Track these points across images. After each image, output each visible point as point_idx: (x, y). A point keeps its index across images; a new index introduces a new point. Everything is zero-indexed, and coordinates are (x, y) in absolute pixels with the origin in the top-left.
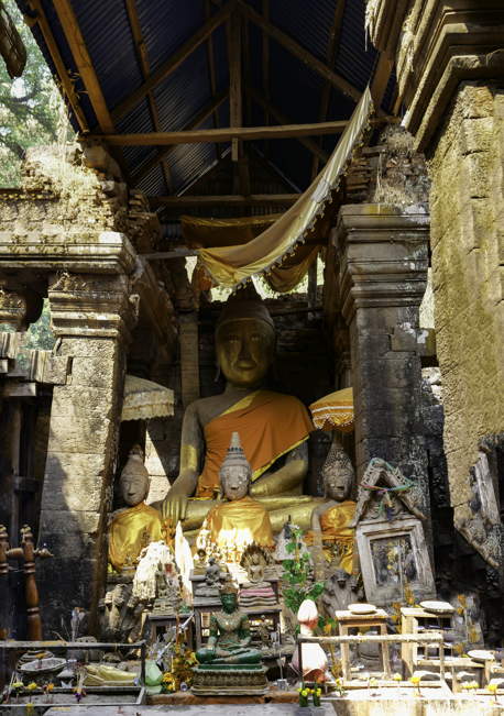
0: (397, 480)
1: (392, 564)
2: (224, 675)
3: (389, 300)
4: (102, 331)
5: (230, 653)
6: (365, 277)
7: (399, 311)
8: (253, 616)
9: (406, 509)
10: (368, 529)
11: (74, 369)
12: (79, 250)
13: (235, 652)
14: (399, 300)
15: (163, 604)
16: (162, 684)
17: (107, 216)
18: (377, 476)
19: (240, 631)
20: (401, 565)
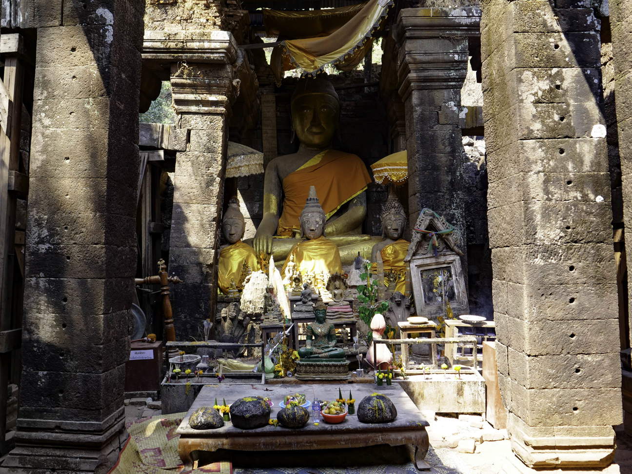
0: (442, 225)
1: (436, 288)
2: (319, 366)
3: (437, 84)
4: (213, 108)
5: (323, 351)
6: (419, 66)
7: (445, 92)
8: (338, 326)
9: (448, 247)
10: (419, 262)
11: (191, 139)
12: (195, 45)
13: (326, 350)
14: (445, 84)
15: (271, 316)
16: (274, 372)
17: (215, 17)
18: (427, 222)
19: (329, 336)
20: (443, 289)
